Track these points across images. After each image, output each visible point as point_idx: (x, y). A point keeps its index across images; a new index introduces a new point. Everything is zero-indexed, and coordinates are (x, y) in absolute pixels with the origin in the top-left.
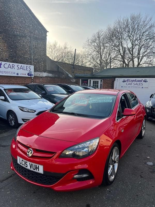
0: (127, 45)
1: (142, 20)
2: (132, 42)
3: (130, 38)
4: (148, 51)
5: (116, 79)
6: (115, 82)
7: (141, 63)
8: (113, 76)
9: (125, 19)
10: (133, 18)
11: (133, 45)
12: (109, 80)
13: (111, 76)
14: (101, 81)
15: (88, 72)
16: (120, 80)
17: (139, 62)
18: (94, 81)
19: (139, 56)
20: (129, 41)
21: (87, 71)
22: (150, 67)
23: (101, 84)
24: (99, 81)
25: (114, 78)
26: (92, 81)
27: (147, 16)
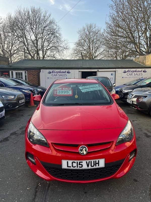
0: (30, 37)
1: (42, 15)
2: (35, 34)
3: (33, 31)
4: (51, 45)
5: (42, 70)
6: (40, 73)
7: (46, 56)
8: (37, 67)
9: (25, 10)
10: (33, 11)
11: (36, 37)
12: (34, 71)
13: (35, 67)
14: (25, 72)
15: (4, 63)
16: (46, 71)
17: (44, 55)
18: (16, 73)
19: (44, 50)
20: (32, 33)
21: (3, 61)
22: (54, 60)
23: (26, 76)
24: (23, 72)
25: (39, 69)
26: (14, 72)
27: (46, 11)
